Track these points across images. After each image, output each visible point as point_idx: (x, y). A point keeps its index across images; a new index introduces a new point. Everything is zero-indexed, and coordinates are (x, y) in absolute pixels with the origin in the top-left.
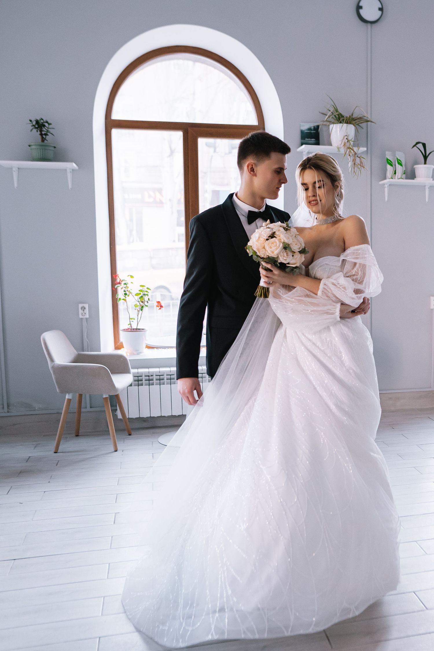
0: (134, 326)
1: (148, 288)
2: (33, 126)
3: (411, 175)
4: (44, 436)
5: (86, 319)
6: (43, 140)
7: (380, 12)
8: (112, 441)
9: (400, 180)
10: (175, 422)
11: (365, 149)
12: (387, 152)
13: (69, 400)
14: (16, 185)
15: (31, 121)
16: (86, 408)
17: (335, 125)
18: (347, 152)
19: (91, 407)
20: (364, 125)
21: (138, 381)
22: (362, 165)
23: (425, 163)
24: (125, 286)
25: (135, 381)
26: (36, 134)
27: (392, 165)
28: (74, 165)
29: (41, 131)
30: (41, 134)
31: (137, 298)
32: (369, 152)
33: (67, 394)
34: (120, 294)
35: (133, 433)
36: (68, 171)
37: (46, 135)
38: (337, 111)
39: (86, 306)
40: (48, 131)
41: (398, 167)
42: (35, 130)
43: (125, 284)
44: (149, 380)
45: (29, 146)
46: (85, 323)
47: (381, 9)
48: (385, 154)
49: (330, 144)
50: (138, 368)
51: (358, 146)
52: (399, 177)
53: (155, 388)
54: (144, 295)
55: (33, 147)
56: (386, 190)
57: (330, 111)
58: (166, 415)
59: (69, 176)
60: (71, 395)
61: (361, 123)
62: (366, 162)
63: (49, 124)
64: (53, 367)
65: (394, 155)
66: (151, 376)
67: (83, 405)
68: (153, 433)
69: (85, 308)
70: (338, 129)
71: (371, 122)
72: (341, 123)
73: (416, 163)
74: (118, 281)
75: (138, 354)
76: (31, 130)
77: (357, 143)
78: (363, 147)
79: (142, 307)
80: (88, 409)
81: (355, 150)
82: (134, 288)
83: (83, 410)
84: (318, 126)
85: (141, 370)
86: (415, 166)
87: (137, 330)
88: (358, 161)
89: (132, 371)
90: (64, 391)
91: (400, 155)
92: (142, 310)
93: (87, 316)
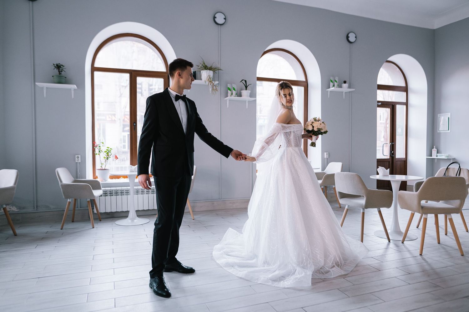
0: (103, 168)
1: (111, 149)
2: (55, 67)
3: (240, 95)
4: (55, 222)
5: (79, 163)
6: (60, 74)
7: (224, 20)
8: (91, 223)
9: (234, 98)
10: (124, 215)
11: (218, 82)
12: (228, 85)
13: (69, 202)
14: (45, 96)
15: (54, 64)
16: (78, 208)
17: (204, 71)
18: (210, 84)
19: (80, 208)
20: (217, 71)
21: (105, 194)
22: (216, 90)
23: (246, 90)
24: (99, 147)
25: (104, 194)
26: (56, 71)
27: (230, 91)
28: (75, 86)
29: (59, 69)
30: (59, 71)
31: (105, 153)
32: (220, 83)
33: (69, 199)
34: (97, 151)
35: (102, 220)
36: (72, 89)
37: (61, 71)
38: (204, 64)
39: (80, 156)
40: (62, 70)
41: (234, 91)
42: (56, 69)
43: (99, 146)
44: (111, 193)
45: (53, 76)
46: (78, 165)
47: (225, 19)
48: (227, 85)
49: (201, 79)
50: (105, 188)
51: (215, 81)
52: (234, 96)
53: (114, 197)
54: (109, 152)
55: (55, 77)
56: (228, 102)
57: (201, 64)
58: (119, 211)
59: (73, 92)
60: (71, 199)
61: (216, 70)
62: (218, 88)
63: (63, 66)
64: (62, 185)
65: (232, 86)
66: (112, 191)
67: (76, 207)
68: (113, 220)
69: (79, 157)
70: (205, 73)
71: (221, 70)
72: (206, 70)
73: (242, 90)
74: (96, 145)
75: (105, 181)
76: (54, 69)
77: (214, 79)
78: (217, 81)
79: (108, 158)
80: (80, 209)
81: (213, 83)
82: (104, 149)
83: (76, 209)
84: (195, 72)
85: (106, 189)
86: (241, 91)
87: (105, 169)
88: (214, 87)
89: (102, 189)
90: (67, 197)
91: (234, 86)
92: (107, 159)
93: (80, 161)
